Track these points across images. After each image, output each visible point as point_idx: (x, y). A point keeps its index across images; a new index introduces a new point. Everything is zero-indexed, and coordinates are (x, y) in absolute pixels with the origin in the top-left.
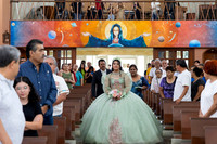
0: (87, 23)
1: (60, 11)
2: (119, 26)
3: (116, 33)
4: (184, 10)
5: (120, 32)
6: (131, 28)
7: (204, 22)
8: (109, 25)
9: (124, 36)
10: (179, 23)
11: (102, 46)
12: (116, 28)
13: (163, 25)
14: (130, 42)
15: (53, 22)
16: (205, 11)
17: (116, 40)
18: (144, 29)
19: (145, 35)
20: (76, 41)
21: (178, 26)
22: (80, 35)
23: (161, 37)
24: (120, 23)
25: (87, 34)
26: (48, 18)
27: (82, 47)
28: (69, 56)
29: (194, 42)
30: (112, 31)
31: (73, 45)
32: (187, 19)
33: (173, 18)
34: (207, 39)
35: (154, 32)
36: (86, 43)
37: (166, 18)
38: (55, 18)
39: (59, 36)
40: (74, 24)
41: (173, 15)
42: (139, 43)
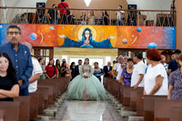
0: (63, 27)
1: (41, 17)
2: (89, 30)
3: (87, 36)
4: (144, 18)
5: (91, 35)
6: (99, 32)
7: (161, 28)
8: (81, 29)
9: (94, 38)
10: (140, 28)
11: (75, 46)
12: (87, 32)
13: (126, 29)
14: (99, 44)
15: (34, 26)
16: (162, 19)
17: (87, 42)
18: (111, 33)
19: (112, 38)
20: (53, 42)
21: (139, 31)
22: (57, 37)
23: (125, 40)
24: (90, 27)
25: (63, 36)
26: (30, 22)
27: (58, 46)
28: (48, 55)
29: (152, 44)
30: (84, 34)
31: (51, 45)
32: (147, 25)
33: (135, 24)
34: (163, 42)
35: (119, 36)
36: (62, 43)
37: (129, 24)
38: (36, 22)
39: (39, 38)
40: (52, 28)
41: (135, 21)
42: (106, 45)
